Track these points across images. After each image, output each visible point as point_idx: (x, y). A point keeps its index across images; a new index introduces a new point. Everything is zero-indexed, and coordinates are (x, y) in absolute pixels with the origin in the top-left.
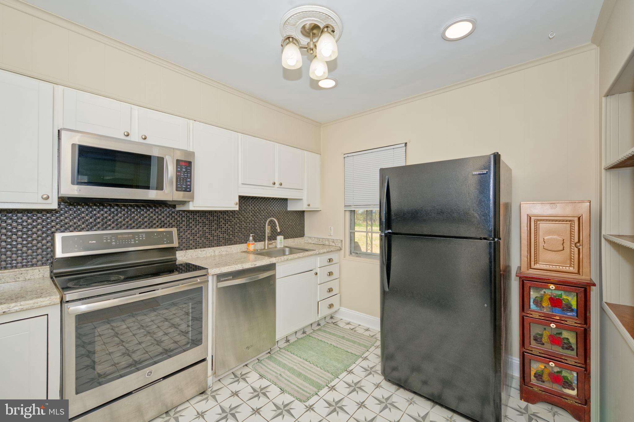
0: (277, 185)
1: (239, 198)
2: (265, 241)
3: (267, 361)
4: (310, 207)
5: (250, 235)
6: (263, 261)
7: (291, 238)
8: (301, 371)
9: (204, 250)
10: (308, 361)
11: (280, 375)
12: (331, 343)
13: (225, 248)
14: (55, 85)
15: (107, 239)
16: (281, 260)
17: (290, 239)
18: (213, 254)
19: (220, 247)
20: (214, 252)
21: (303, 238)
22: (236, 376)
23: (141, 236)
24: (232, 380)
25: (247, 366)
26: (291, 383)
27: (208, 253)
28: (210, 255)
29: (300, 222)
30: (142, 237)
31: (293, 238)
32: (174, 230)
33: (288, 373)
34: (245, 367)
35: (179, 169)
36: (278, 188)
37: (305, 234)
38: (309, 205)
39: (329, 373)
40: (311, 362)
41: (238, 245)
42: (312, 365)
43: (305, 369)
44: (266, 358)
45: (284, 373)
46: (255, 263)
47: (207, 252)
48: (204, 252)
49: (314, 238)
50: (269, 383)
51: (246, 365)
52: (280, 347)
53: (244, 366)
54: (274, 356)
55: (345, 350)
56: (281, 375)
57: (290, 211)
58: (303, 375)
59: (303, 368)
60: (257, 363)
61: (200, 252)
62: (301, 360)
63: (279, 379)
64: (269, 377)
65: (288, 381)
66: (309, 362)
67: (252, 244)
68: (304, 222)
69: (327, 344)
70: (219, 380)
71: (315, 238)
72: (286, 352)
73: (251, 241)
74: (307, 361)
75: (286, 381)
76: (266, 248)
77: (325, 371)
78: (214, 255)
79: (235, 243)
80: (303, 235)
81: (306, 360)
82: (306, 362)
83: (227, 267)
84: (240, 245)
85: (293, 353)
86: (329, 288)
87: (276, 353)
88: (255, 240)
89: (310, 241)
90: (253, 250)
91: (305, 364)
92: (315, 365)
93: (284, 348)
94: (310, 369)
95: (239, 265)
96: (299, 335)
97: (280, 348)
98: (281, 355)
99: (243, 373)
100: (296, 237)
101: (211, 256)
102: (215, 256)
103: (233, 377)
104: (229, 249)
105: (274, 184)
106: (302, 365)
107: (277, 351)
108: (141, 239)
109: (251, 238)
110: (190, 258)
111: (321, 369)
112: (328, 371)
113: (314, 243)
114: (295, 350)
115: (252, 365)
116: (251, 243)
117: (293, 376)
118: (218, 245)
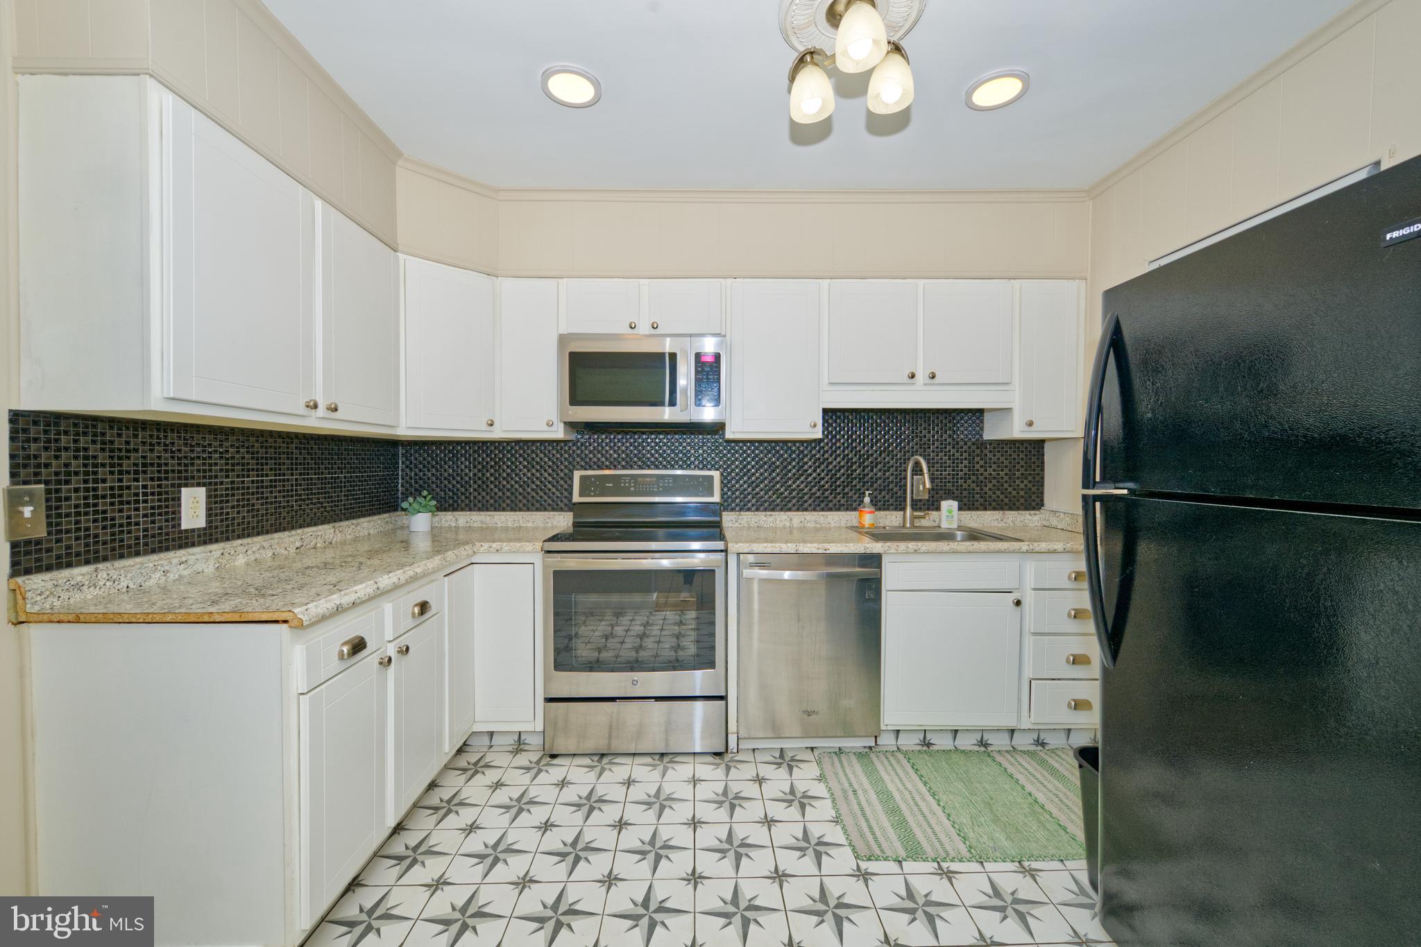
0: (921, 377)
1: (823, 412)
2: (904, 509)
3: (853, 758)
4: (1033, 428)
5: (864, 493)
6: (847, 544)
7: (994, 509)
8: (903, 807)
9: (771, 515)
10: (937, 798)
11: (853, 791)
12: (1034, 791)
13: (813, 515)
14: (559, 280)
15: (625, 483)
16: (896, 550)
17: (988, 512)
18: (788, 524)
19: (805, 513)
20: (791, 520)
21: (1037, 512)
22: (782, 756)
23: (666, 481)
24: (772, 759)
25: (812, 751)
26: (864, 815)
27: (778, 522)
28: (781, 526)
29: (1026, 470)
30: (669, 483)
31: (1002, 509)
32: (716, 475)
33: (873, 796)
34: (809, 751)
35: (700, 369)
36: (925, 384)
37: (1045, 502)
38: (1030, 424)
39: (965, 843)
40: (941, 804)
41: (844, 513)
42: (939, 811)
43: (915, 808)
44: (854, 753)
45: (865, 791)
46: (827, 546)
47: (776, 520)
48: (771, 519)
49: (1062, 514)
50: (826, 795)
51: (812, 749)
52: (900, 747)
53: (807, 748)
54: (873, 756)
55: (1060, 823)
56: (855, 791)
57: (991, 442)
58: (901, 815)
59: (912, 803)
60: (830, 753)
61: (764, 518)
62: (924, 790)
63: (846, 798)
64: (833, 784)
65: (862, 810)
66: (939, 801)
67: (870, 512)
68: (1043, 470)
69: (1019, 789)
70: (754, 750)
71: (1065, 513)
72: (904, 762)
73: (867, 505)
74: (935, 798)
75: (856, 807)
76: (908, 525)
77: (959, 835)
78: (790, 526)
79: (838, 509)
80: (1037, 504)
81: (933, 795)
82: (930, 799)
83: (765, 545)
84: (848, 513)
85: (917, 770)
86: (1075, 652)
87: (881, 755)
88: (879, 505)
89: (1054, 522)
90: (870, 524)
91: (924, 800)
92: (945, 812)
93: (905, 754)
94: (926, 812)
95: (789, 545)
96: (966, 742)
97: (898, 749)
98: (889, 761)
99: (797, 758)
100: (1011, 509)
101: (784, 528)
102: (791, 528)
103: (777, 755)
104: (822, 518)
105: (913, 376)
106: (918, 798)
107: (886, 751)
108: (666, 485)
109: (867, 500)
110: (746, 525)
111: (953, 827)
112: (965, 839)
113: (1062, 527)
114: (927, 765)
115: (820, 752)
116: (866, 509)
117: (879, 807)
118: (801, 508)
